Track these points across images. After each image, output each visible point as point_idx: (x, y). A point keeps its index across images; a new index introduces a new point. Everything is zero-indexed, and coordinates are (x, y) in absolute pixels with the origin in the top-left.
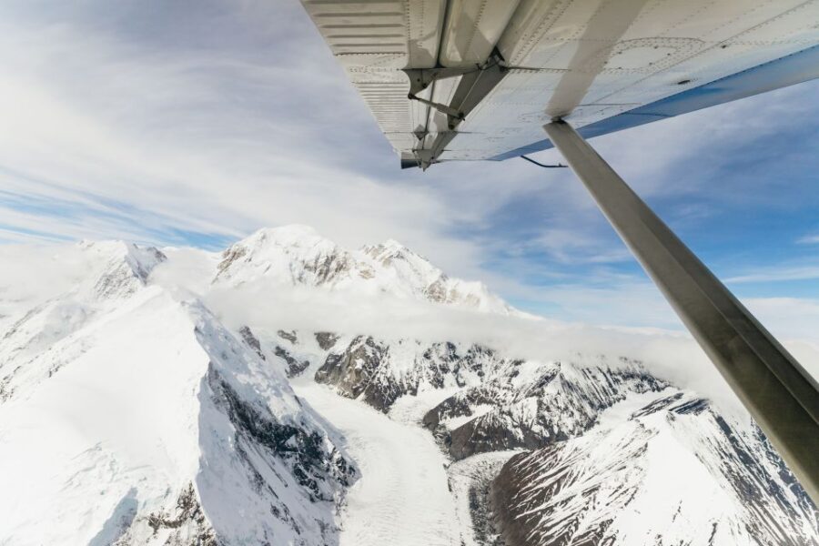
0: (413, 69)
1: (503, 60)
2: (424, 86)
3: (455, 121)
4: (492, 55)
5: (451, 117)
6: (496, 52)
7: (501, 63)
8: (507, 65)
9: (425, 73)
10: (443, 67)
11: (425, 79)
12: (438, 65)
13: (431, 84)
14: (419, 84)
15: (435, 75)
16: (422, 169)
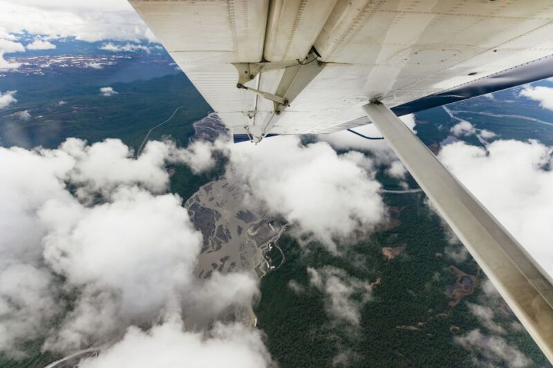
0: (241, 63)
1: (320, 56)
2: (252, 77)
3: (281, 107)
4: (310, 53)
5: (277, 104)
6: (313, 50)
7: (319, 59)
8: (323, 60)
9: (251, 66)
10: (267, 62)
11: (253, 71)
12: (264, 60)
13: (258, 75)
14: (247, 75)
15: (261, 67)
16: (254, 143)
